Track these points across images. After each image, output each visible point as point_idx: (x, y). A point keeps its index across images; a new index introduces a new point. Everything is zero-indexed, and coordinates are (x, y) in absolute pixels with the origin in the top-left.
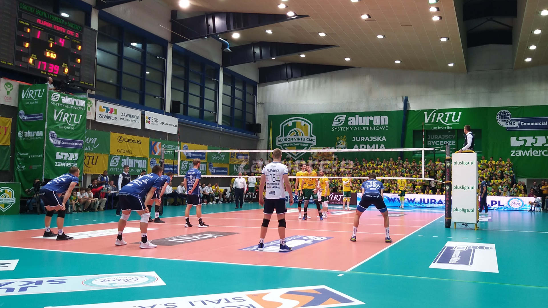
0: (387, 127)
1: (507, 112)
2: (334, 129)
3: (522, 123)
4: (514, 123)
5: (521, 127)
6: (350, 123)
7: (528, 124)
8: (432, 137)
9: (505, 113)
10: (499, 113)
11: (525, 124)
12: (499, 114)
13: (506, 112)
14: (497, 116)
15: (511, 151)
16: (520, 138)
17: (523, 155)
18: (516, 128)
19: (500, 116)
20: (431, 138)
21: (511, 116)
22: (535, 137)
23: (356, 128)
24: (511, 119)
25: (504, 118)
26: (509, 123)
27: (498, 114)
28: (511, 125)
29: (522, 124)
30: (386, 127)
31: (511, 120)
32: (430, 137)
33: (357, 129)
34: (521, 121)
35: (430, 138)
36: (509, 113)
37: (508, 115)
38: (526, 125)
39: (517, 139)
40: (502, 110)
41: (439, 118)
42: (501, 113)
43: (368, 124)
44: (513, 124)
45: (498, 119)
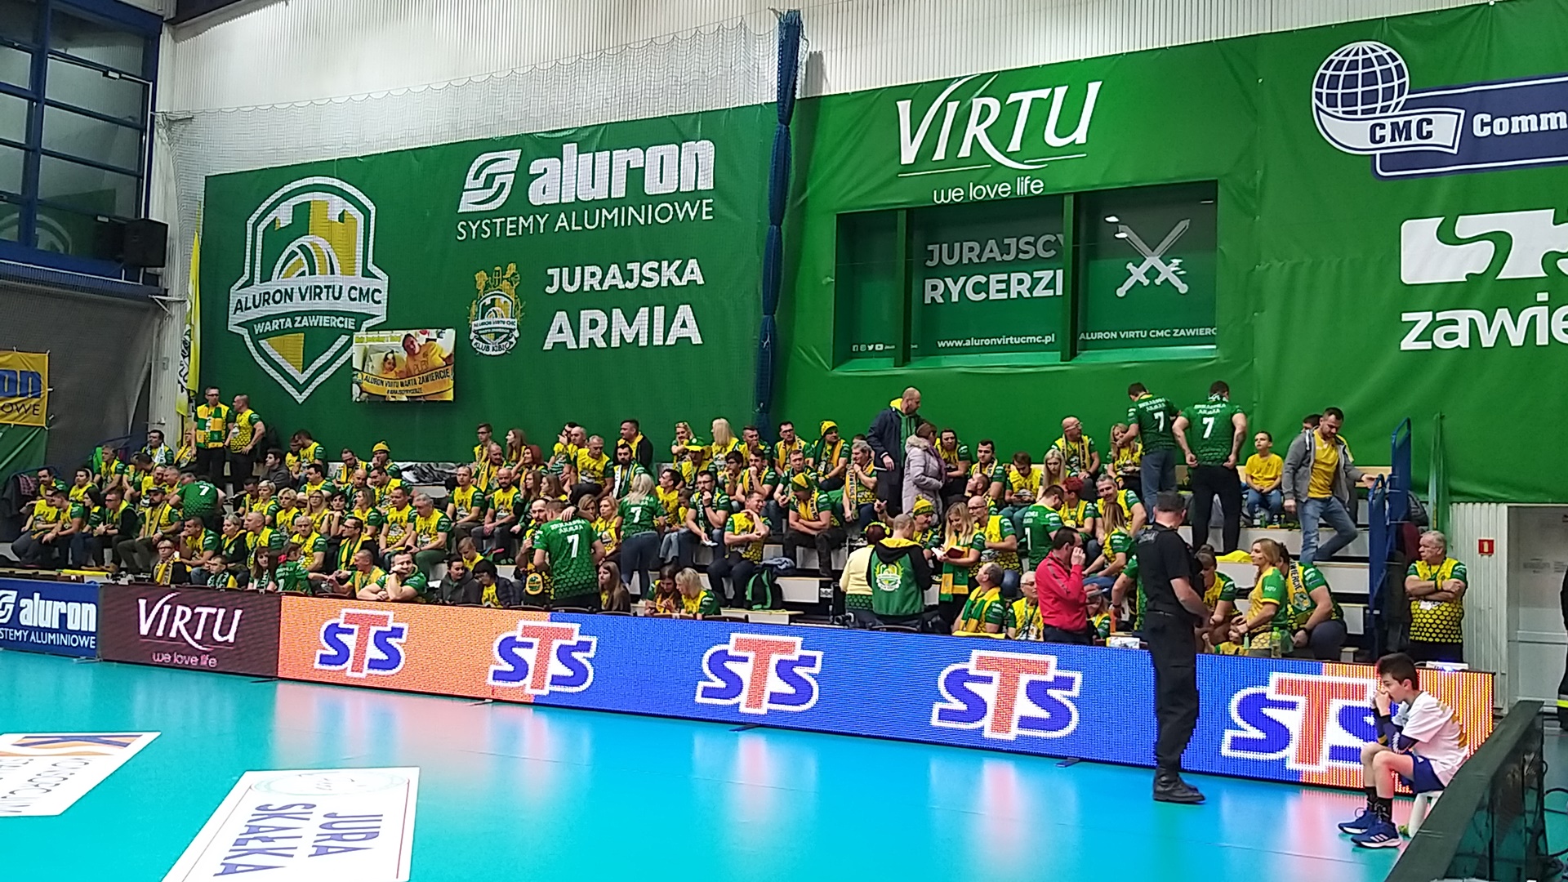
0: (708, 205)
1: (1381, 52)
2: (467, 228)
3: (1477, 119)
4: (1426, 128)
5: (1472, 147)
6: (536, 196)
8: (947, 255)
9: (1368, 63)
10: (1326, 68)
12: (1329, 72)
13: (1372, 55)
14: (1315, 90)
15: (1406, 317)
16: (1467, 225)
17: (1488, 339)
18: (1438, 157)
19: (1333, 82)
20: (946, 261)
21: (1407, 79)
23: (562, 222)
24: (1406, 96)
25: (1360, 94)
26: (1395, 125)
27: (1323, 76)
28: (1408, 138)
29: (1483, 124)
30: (705, 202)
31: (1408, 105)
32: (940, 252)
33: (570, 226)
34: (1472, 105)
35: (935, 261)
36: (1394, 59)
37: (1387, 76)
38: (1505, 131)
39: (1447, 235)
40: (1349, 47)
41: (974, 129)
42: (1339, 66)
43: (619, 191)
44: (1420, 136)
45: (1324, 107)
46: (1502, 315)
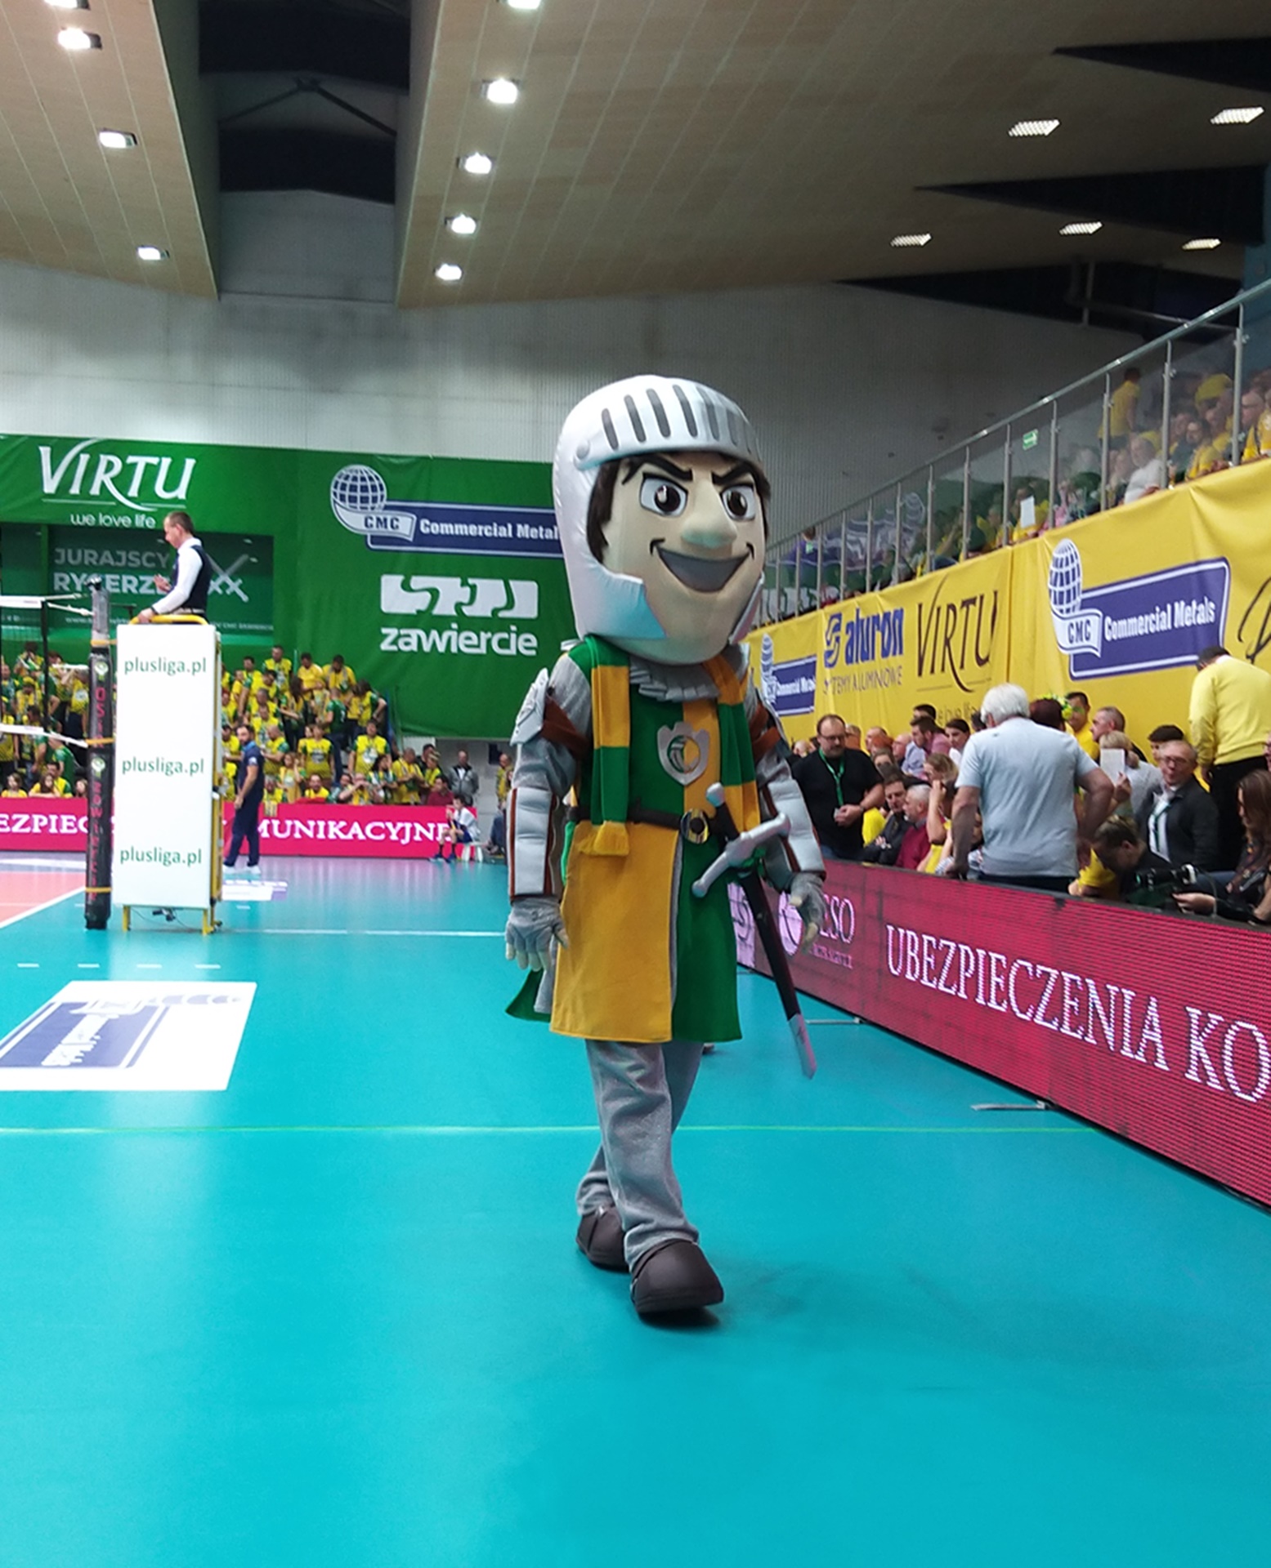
1: (369, 474)
3: (422, 522)
4: (395, 523)
5: (420, 538)
7: (447, 529)
8: (75, 557)
9: (363, 479)
10: (339, 477)
11: (436, 528)
12: (341, 480)
13: (365, 474)
14: (332, 489)
16: (417, 582)
17: (427, 648)
18: (401, 541)
19: (343, 487)
20: (71, 561)
21: (385, 493)
22: (471, 581)
24: (385, 502)
25: (359, 497)
26: (378, 519)
27: (337, 482)
28: (386, 527)
29: (426, 525)
31: (386, 508)
32: (64, 554)
34: (421, 514)
35: (62, 560)
36: (377, 478)
37: (374, 488)
38: (437, 531)
39: (406, 586)
40: (352, 467)
41: (101, 477)
42: (347, 478)
44: (392, 526)
45: (338, 501)
46: (434, 634)
